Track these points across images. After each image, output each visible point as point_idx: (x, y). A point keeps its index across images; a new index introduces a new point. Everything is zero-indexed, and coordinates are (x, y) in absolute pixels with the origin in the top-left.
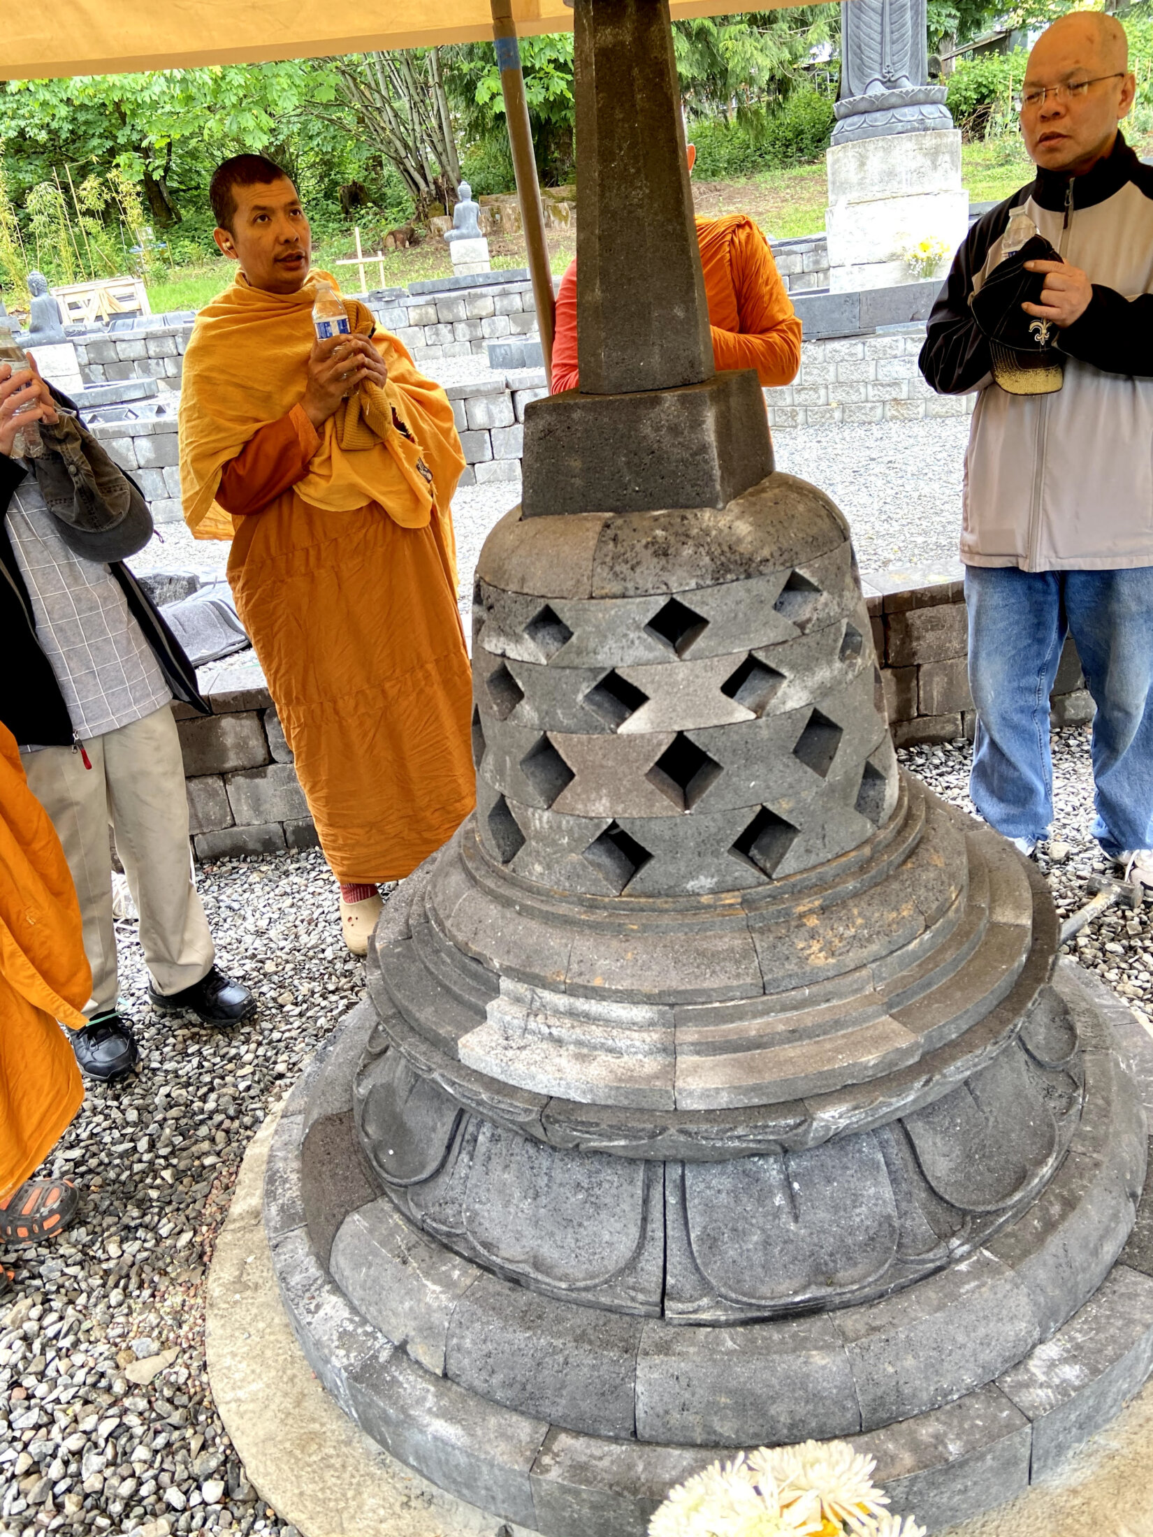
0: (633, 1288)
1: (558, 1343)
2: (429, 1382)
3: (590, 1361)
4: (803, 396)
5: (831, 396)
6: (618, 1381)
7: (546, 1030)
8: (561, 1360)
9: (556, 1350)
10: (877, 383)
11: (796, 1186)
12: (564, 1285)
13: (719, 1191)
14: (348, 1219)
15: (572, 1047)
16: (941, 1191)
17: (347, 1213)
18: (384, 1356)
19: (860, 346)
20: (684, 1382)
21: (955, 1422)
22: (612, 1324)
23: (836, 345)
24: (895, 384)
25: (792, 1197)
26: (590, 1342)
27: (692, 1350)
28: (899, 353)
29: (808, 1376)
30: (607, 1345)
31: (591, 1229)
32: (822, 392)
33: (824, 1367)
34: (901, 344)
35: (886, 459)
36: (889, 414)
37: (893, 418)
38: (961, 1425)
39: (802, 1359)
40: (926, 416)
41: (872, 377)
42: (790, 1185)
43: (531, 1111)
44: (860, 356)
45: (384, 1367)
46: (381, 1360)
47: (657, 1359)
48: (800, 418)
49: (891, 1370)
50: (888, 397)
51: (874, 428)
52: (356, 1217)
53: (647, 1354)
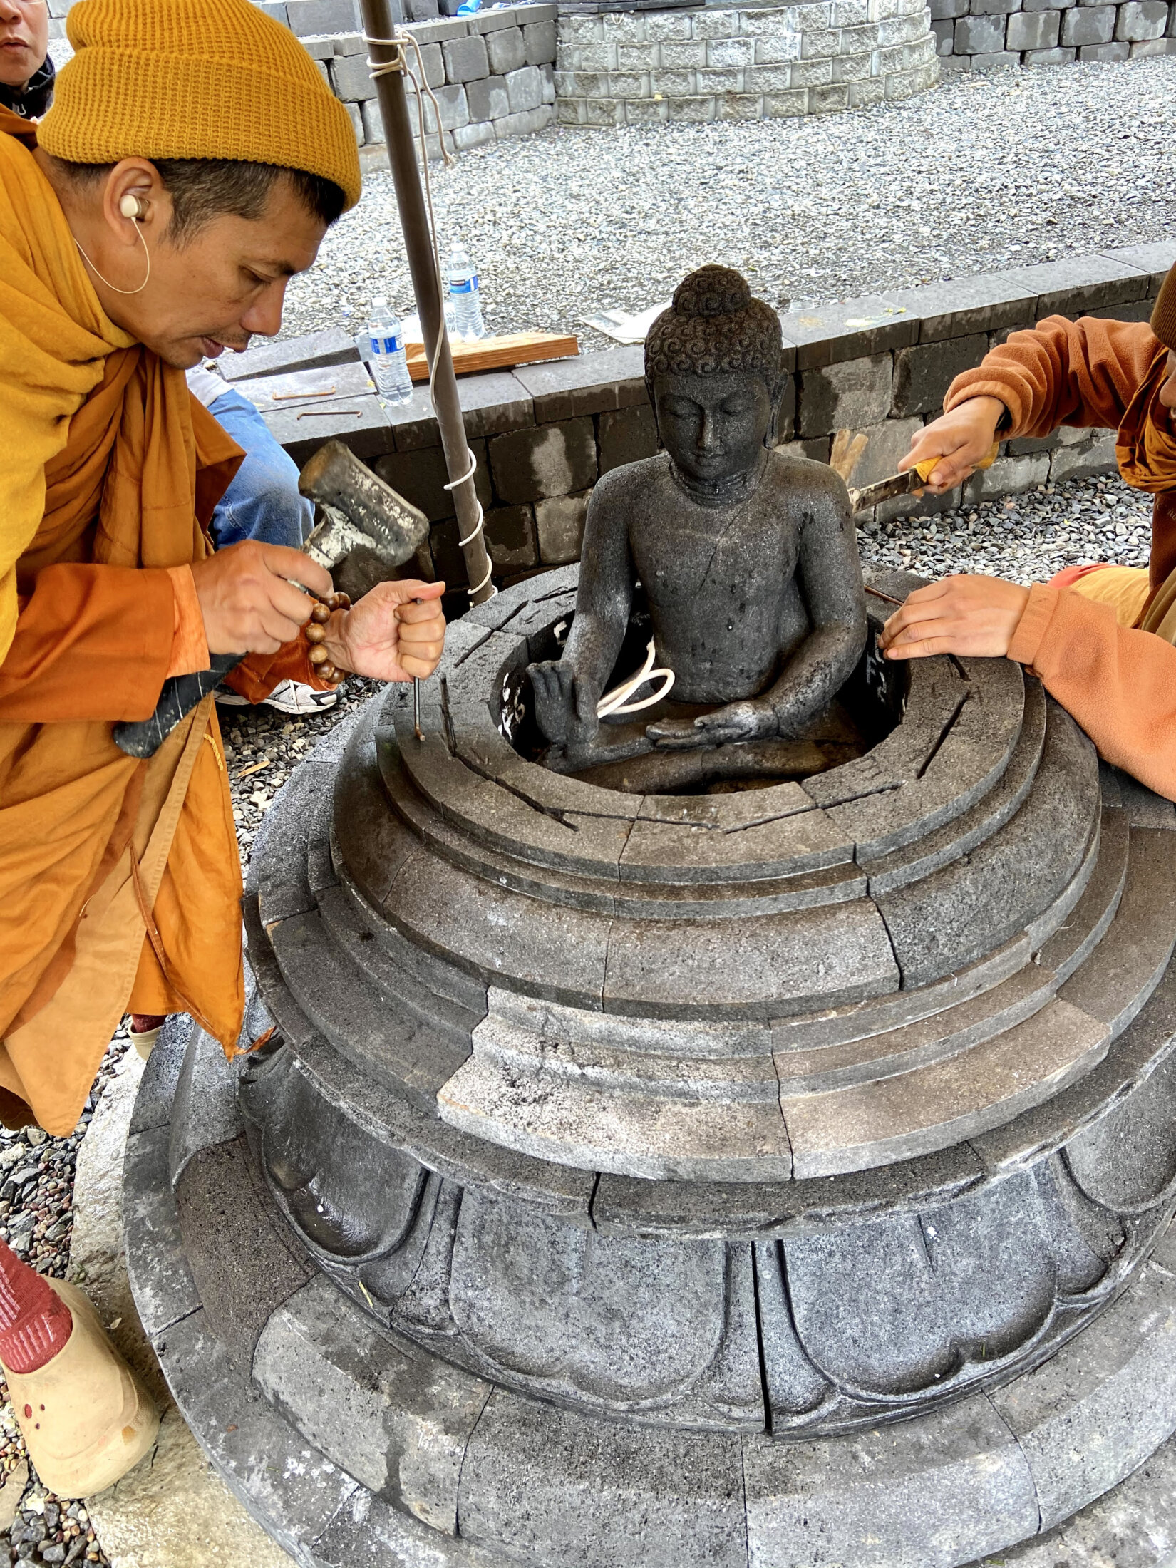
0: (721, 1399)
1: (629, 1494)
2: (433, 1545)
3: (678, 1515)
4: (621, 84)
5: (654, 85)
6: (723, 1538)
7: (575, 1070)
8: (638, 1518)
9: (626, 1506)
10: (708, 71)
11: (931, 1231)
12: (623, 1406)
13: (831, 1254)
14: (274, 1320)
15: (617, 1093)
16: (1092, 1193)
17: (270, 1312)
18: (360, 1510)
19: (687, 20)
20: (815, 1525)
21: (1149, 1499)
22: (697, 1452)
23: (658, 19)
24: (729, 73)
25: (927, 1246)
26: (675, 1488)
27: (819, 1478)
28: (732, 31)
29: (978, 1489)
30: (699, 1487)
31: (649, 1321)
32: (644, 80)
33: (996, 1475)
34: (735, 21)
35: (737, 168)
36: (722, 111)
37: (727, 115)
38: (1157, 1505)
39: (967, 1469)
40: (764, 115)
41: (702, 63)
42: (923, 1229)
43: (575, 1203)
44: (687, 34)
45: (365, 1530)
46: (357, 1517)
47: (775, 1501)
48: (618, 113)
49: (1076, 1458)
50: (721, 89)
51: (707, 129)
52: (286, 1316)
53: (758, 1495)
